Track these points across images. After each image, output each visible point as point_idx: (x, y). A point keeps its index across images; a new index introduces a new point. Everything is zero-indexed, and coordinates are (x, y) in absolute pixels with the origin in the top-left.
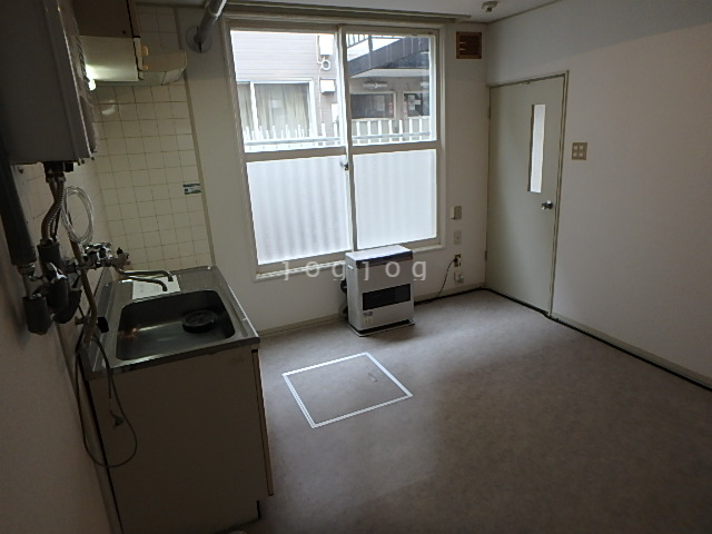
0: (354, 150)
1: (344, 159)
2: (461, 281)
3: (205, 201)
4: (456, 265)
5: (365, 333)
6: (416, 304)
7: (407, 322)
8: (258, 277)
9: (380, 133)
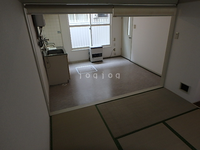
0: (91, 25)
1: (90, 27)
2: (115, 54)
3: (62, 35)
4: (114, 51)
5: (93, 62)
6: (103, 58)
7: (102, 61)
8: (72, 50)
9: (93, 22)
